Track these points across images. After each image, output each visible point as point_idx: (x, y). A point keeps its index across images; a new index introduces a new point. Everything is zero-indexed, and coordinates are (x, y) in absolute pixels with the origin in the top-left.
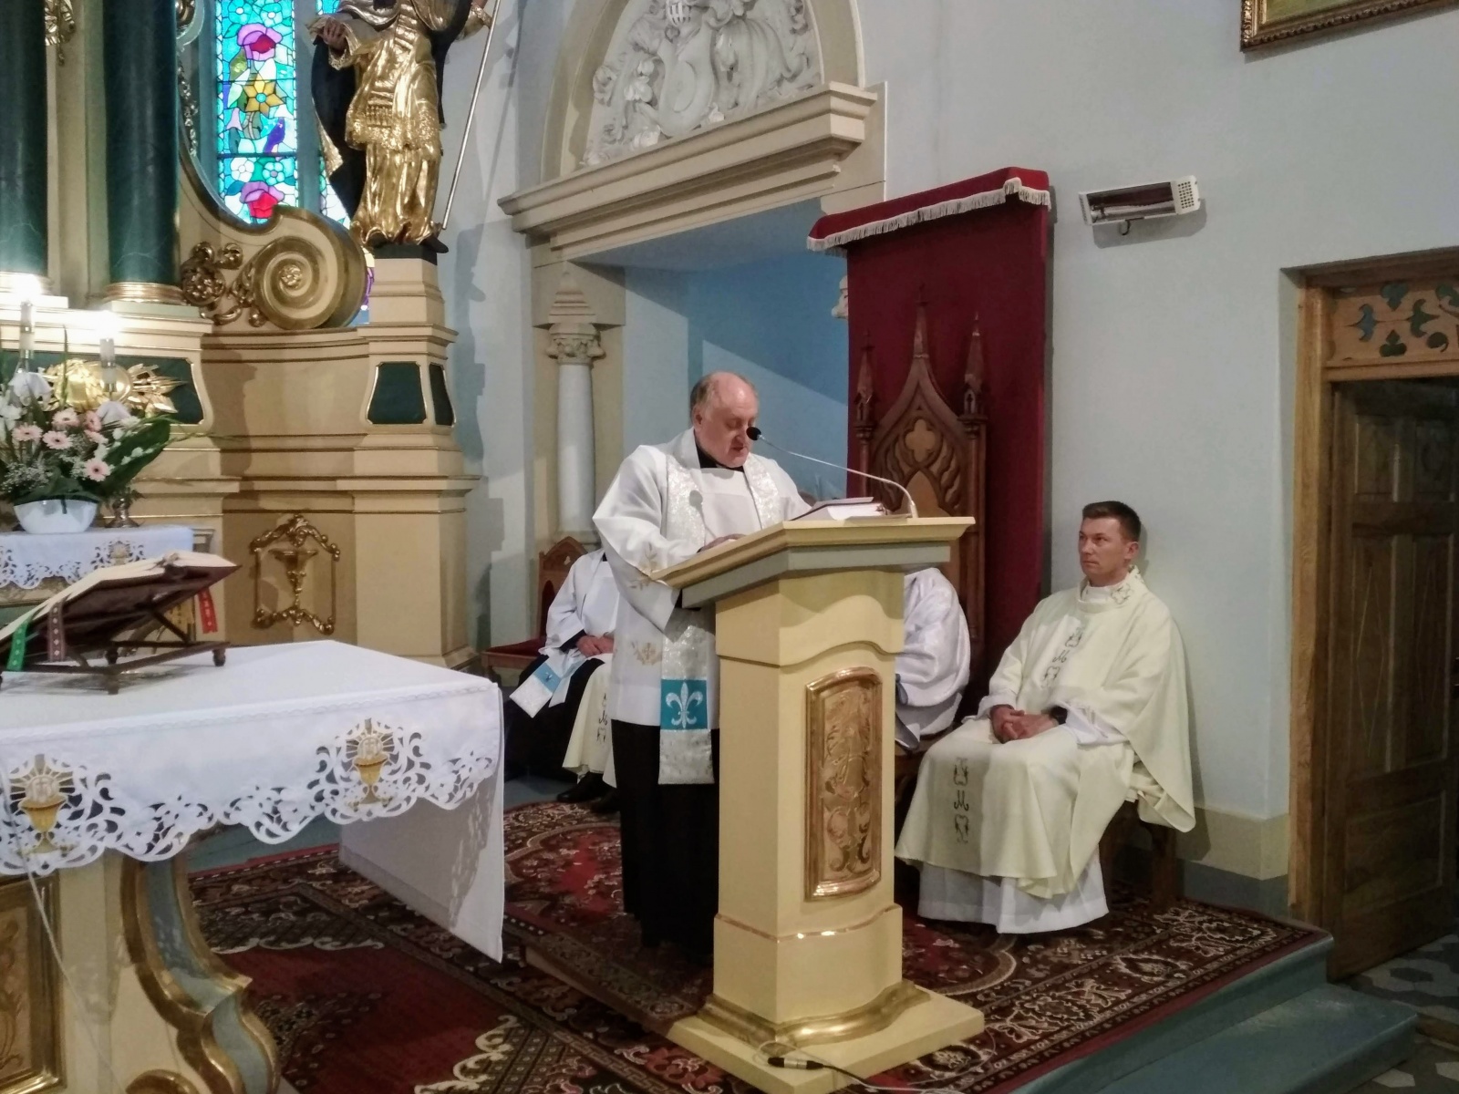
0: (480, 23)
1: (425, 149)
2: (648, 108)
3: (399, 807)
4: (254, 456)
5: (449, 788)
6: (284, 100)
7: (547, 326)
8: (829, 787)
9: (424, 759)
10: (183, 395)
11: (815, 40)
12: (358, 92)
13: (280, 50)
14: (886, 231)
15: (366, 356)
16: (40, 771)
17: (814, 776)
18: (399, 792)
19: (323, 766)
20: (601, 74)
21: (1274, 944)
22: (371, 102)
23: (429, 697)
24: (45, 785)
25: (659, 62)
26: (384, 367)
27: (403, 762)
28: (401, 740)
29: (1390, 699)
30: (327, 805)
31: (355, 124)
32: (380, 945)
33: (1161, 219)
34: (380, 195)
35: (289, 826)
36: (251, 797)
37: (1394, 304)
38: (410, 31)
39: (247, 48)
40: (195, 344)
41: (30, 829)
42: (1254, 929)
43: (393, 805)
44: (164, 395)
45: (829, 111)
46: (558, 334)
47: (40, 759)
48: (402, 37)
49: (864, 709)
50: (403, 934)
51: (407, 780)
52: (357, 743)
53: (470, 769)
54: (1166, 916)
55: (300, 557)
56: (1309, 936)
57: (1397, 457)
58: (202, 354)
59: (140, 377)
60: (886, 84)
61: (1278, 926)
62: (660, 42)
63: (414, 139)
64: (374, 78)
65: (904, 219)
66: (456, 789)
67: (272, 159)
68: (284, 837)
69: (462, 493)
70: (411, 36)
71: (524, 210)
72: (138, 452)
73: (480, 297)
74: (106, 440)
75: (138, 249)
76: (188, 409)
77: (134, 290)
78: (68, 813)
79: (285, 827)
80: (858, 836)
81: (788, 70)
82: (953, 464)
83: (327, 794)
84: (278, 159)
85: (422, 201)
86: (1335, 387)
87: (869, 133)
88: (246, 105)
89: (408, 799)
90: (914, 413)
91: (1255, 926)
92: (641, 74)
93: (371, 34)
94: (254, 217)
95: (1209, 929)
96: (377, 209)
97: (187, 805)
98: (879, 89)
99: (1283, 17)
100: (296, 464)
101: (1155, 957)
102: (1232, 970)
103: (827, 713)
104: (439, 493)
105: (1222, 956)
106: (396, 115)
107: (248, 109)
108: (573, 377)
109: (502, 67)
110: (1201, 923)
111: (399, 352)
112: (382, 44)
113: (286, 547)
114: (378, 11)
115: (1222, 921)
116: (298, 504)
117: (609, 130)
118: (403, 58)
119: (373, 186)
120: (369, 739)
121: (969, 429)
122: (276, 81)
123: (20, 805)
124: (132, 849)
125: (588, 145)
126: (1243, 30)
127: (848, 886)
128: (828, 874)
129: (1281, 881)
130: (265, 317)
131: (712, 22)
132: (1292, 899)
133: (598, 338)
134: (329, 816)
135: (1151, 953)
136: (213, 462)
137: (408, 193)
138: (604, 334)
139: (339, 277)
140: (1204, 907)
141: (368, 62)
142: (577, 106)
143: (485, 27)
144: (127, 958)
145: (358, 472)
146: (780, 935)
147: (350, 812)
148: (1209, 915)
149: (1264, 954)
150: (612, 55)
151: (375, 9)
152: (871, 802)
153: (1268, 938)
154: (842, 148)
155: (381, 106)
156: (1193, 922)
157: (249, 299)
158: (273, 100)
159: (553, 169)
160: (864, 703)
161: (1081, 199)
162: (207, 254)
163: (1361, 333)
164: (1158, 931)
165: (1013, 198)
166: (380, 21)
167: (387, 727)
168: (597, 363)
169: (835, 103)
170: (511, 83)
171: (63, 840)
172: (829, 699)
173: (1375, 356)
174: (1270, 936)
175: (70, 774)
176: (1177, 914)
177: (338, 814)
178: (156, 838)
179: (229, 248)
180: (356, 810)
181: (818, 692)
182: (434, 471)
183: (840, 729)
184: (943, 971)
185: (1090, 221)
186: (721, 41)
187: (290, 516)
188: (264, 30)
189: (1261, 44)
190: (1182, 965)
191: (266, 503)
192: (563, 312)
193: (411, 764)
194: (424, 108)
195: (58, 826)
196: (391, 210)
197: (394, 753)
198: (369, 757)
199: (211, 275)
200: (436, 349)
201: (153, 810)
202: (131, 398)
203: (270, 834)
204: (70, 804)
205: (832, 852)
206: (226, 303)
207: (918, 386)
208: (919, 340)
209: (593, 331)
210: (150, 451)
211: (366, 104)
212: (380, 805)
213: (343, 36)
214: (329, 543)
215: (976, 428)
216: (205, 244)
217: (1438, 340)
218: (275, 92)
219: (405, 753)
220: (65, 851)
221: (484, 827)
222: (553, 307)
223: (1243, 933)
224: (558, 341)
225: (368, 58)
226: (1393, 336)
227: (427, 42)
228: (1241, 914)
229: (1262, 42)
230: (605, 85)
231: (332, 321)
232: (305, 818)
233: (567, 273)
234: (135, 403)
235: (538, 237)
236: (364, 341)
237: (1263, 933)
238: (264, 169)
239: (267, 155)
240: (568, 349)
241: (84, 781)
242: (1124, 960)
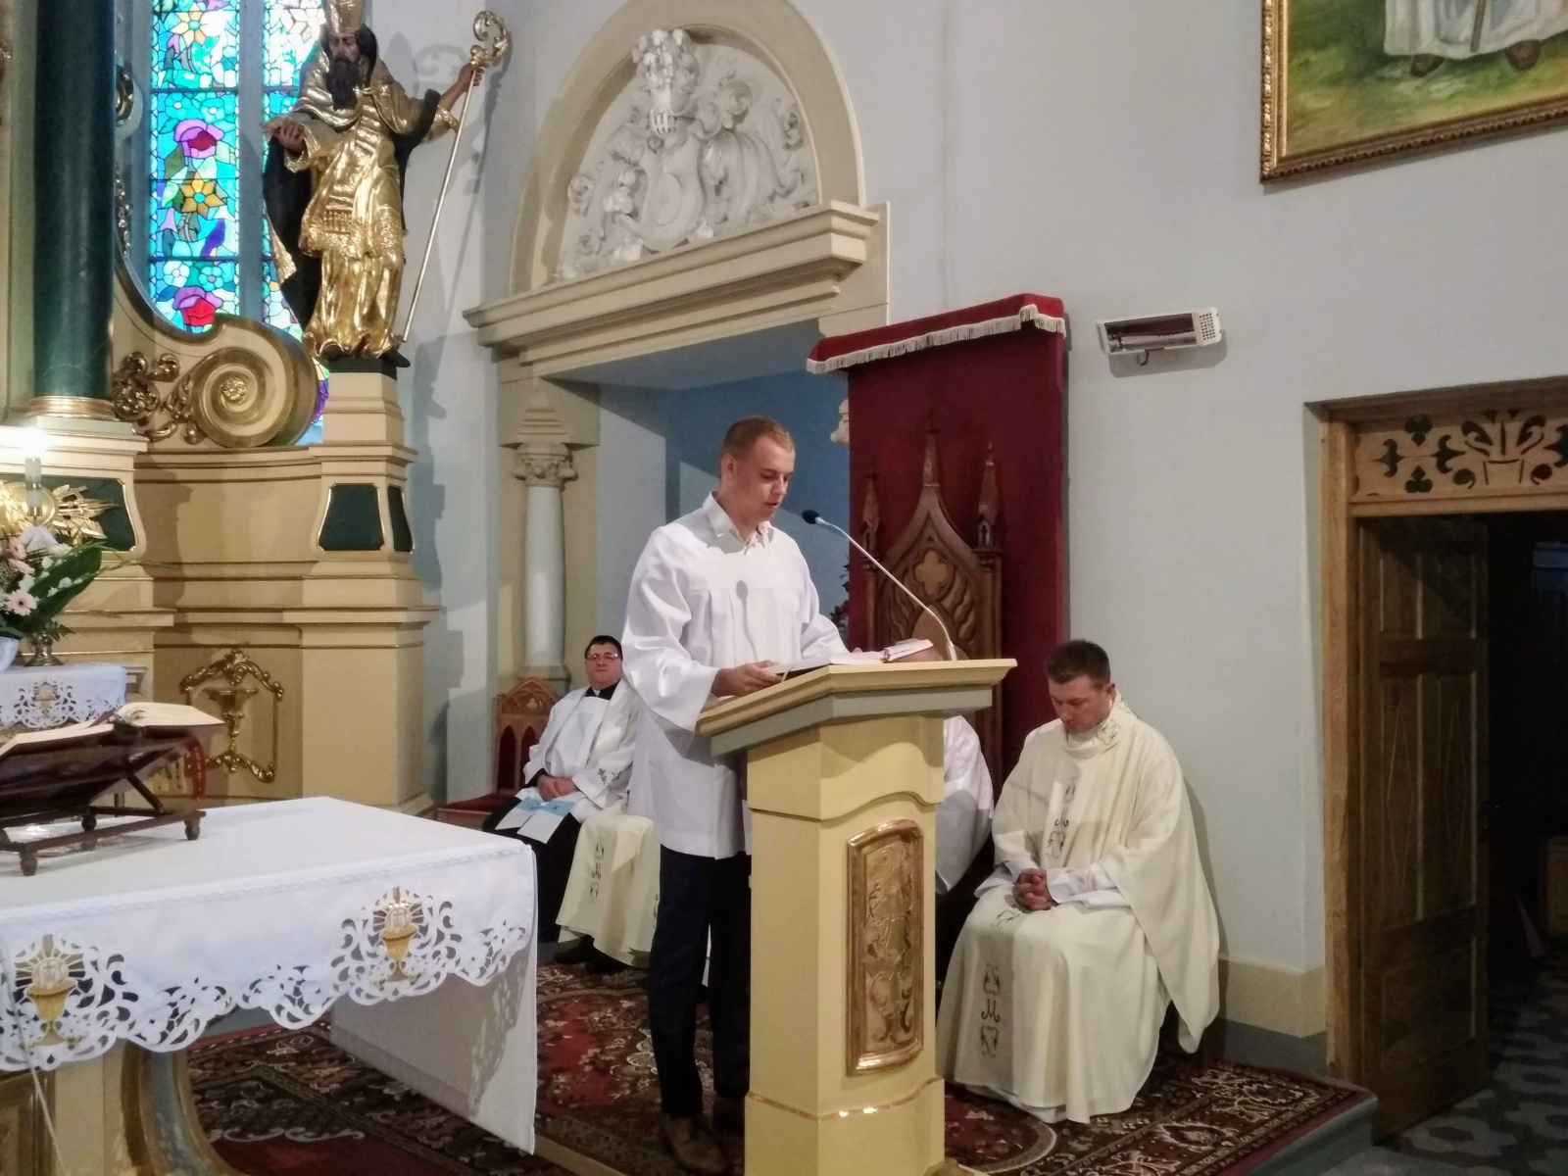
0: (446, 126)
1: (387, 257)
2: (629, 220)
3: (428, 983)
4: (187, 584)
5: (481, 961)
6: (225, 201)
7: (515, 446)
8: (871, 950)
9: (453, 931)
10: (114, 520)
11: (810, 155)
12: (316, 196)
13: (222, 150)
14: (893, 355)
15: (318, 477)
16: (48, 954)
17: (857, 938)
18: (427, 968)
19: (349, 940)
20: (576, 183)
21: (1319, 1105)
22: (328, 207)
23: (459, 862)
24: (52, 970)
25: (641, 172)
26: (338, 489)
27: (432, 934)
28: (431, 910)
29: (1420, 844)
30: (352, 984)
31: (311, 230)
32: (361, 1135)
33: (1181, 349)
34: (336, 306)
35: (311, 1009)
36: (272, 977)
37: (1419, 440)
38: (372, 134)
39: (185, 145)
40: (128, 463)
41: (36, 1019)
42: (1295, 1090)
43: (421, 982)
44: (91, 519)
45: (831, 230)
46: (527, 454)
47: (48, 940)
48: (364, 140)
49: (906, 865)
50: (384, 1121)
51: (437, 954)
52: (385, 915)
53: (503, 941)
54: (1204, 1079)
55: (238, 696)
56: (1353, 1097)
57: (1420, 594)
58: (135, 474)
59: (66, 500)
60: (888, 204)
61: (1320, 1087)
62: (643, 153)
63: (375, 247)
64: (332, 182)
65: (912, 343)
66: (488, 963)
67: (210, 263)
68: (307, 1021)
69: (419, 626)
70: (374, 139)
71: (493, 323)
72: (66, 582)
73: (441, 414)
74: (32, 570)
75: (69, 359)
76: (118, 534)
77: (62, 404)
78: (77, 1000)
79: (307, 1011)
80: (901, 1003)
81: (782, 186)
82: (967, 599)
83: (352, 973)
84: (216, 263)
85: (383, 312)
86: (1359, 524)
87: (871, 252)
88: (182, 206)
89: (437, 976)
90: (924, 545)
91: (1297, 1087)
92: (622, 185)
93: (332, 135)
94: (189, 325)
95: (1251, 1092)
96: (332, 320)
97: (204, 988)
98: (881, 208)
99: (1303, 150)
100: (234, 593)
101: (1199, 1124)
102: (1282, 1134)
103: (869, 870)
104: (397, 626)
105: (1267, 1121)
106: (356, 221)
107: (184, 210)
108: (543, 498)
109: (467, 172)
110: (1241, 1086)
111: (354, 473)
112: (343, 146)
113: (221, 685)
114: (339, 111)
115: (1262, 1083)
116: (236, 638)
117: (585, 241)
118: (365, 161)
119: (328, 295)
120: (396, 909)
121: (984, 562)
122: (216, 180)
123: (25, 992)
124: (144, 1039)
125: (562, 256)
126: (1262, 162)
127: (893, 1057)
128: (871, 1045)
129: (1318, 1040)
130: (202, 434)
131: (700, 134)
132: (1330, 1057)
133: (570, 458)
134: (354, 996)
135: (1194, 1120)
136: (145, 593)
137: (367, 304)
138: (577, 455)
139: (288, 390)
140: (1242, 1068)
141: (327, 165)
142: (551, 215)
143: (451, 131)
144: (128, 1160)
145: (306, 603)
146: (821, 1114)
147: (375, 992)
148: (1249, 1077)
149: (1310, 1117)
150: (587, 163)
151: (335, 109)
152: (912, 966)
153: (1312, 1100)
154: (840, 269)
155: (339, 212)
156: (1232, 1085)
157: (185, 413)
158: (212, 200)
159: (522, 281)
160: (907, 858)
161: (1099, 328)
162: (140, 366)
163: (1385, 468)
164: (1198, 1096)
165: (1028, 325)
166: (341, 122)
167: (416, 896)
168: (568, 485)
169: (837, 222)
170: (476, 189)
171: (72, 1031)
172: (872, 856)
173: (1402, 492)
174: (1313, 1098)
175: (80, 956)
176: (1215, 1076)
177: (363, 994)
178: (170, 1026)
179: (164, 359)
180: (382, 989)
181: (860, 847)
182: (391, 600)
183: (882, 886)
184: (980, 1147)
185: (1108, 349)
186: (710, 154)
187: (228, 651)
188: (204, 126)
189: (1283, 175)
190: (1228, 1132)
191: (199, 637)
192: (530, 430)
193: (440, 936)
194: (386, 214)
195: (66, 1014)
196: (348, 321)
197: (424, 924)
198: (397, 930)
199: (144, 388)
200: (396, 470)
201: (168, 994)
202: (55, 523)
203: (293, 1019)
204: (79, 990)
205: (875, 1021)
206: (159, 419)
207: (928, 516)
208: (928, 470)
209: (565, 451)
210: (79, 581)
211: (323, 208)
212: (407, 982)
213: (301, 137)
214: (271, 681)
215: (991, 561)
216: (138, 354)
217: (1464, 477)
218: (214, 192)
219: (434, 924)
220: (72, 1043)
221: (513, 1004)
222: (523, 426)
223: (1286, 1094)
224: (526, 462)
225: (326, 161)
226: (1419, 472)
227: (391, 145)
228: (1281, 1074)
229: (1282, 174)
230: (580, 194)
231: (279, 438)
232: (328, 999)
233: (537, 390)
234: (59, 528)
235: (505, 351)
236: (317, 461)
237: (1306, 1095)
238: (201, 273)
239: (205, 258)
240: (538, 471)
241: (94, 964)
242: (1168, 1128)
